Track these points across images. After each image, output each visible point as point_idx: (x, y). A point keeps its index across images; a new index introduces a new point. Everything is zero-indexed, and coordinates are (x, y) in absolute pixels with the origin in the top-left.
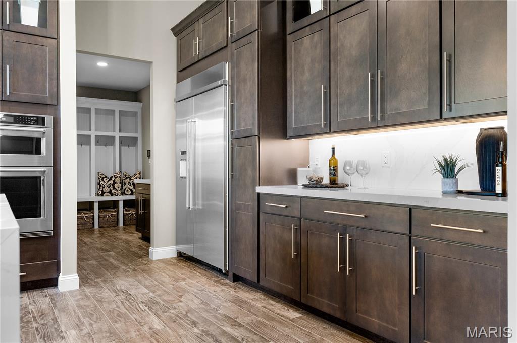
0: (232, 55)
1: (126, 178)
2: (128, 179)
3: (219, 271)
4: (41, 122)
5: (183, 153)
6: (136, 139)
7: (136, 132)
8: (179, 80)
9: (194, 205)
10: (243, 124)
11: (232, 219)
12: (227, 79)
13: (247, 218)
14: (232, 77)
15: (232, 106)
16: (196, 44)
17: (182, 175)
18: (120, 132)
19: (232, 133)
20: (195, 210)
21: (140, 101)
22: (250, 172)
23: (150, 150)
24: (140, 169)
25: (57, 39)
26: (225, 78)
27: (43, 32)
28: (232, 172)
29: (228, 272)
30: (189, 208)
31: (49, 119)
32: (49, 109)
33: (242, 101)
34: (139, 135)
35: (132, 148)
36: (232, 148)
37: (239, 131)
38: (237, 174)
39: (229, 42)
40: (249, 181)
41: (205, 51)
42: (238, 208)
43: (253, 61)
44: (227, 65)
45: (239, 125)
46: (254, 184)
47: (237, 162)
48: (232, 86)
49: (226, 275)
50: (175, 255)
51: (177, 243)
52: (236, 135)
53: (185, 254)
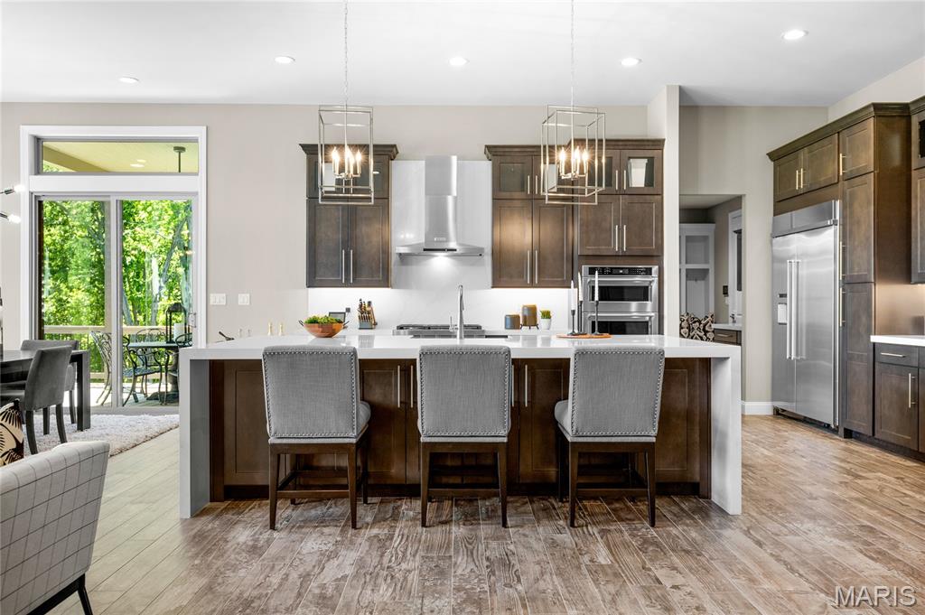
0: (844, 193)
1: (695, 322)
2: (697, 324)
3: (828, 427)
4: (648, 272)
5: (781, 296)
6: (706, 271)
7: (706, 262)
8: (777, 213)
9: (797, 354)
10: (856, 269)
11: (843, 370)
12: (838, 218)
13: (861, 369)
14: (844, 217)
15: (844, 249)
16: (800, 176)
17: (780, 320)
18: (686, 263)
19: (843, 277)
20: (797, 360)
21: (713, 223)
22: (864, 319)
23: (727, 287)
24: (712, 310)
25: (662, 195)
26: (835, 217)
27: (651, 190)
28: (843, 319)
29: (838, 427)
30: (790, 358)
31: (655, 269)
32: (655, 260)
33: (856, 243)
34: (710, 266)
35: (701, 283)
36: (843, 294)
37: (852, 276)
38: (849, 322)
39: (841, 179)
40: (862, 330)
41: (811, 184)
42: (851, 358)
43: (869, 203)
44: (838, 203)
45: (852, 269)
46: (869, 333)
47: (849, 309)
48: (844, 226)
49: (835, 431)
50: (771, 412)
51: (773, 400)
52: (848, 279)
53: (784, 411)
